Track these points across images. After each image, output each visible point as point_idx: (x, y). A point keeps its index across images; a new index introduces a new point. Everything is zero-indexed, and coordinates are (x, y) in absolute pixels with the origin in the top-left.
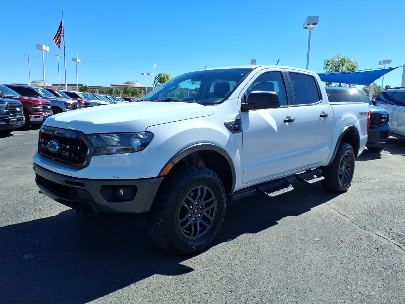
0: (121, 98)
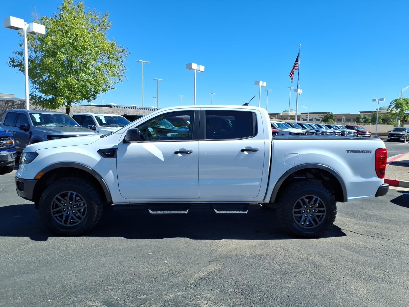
0: (341, 126)
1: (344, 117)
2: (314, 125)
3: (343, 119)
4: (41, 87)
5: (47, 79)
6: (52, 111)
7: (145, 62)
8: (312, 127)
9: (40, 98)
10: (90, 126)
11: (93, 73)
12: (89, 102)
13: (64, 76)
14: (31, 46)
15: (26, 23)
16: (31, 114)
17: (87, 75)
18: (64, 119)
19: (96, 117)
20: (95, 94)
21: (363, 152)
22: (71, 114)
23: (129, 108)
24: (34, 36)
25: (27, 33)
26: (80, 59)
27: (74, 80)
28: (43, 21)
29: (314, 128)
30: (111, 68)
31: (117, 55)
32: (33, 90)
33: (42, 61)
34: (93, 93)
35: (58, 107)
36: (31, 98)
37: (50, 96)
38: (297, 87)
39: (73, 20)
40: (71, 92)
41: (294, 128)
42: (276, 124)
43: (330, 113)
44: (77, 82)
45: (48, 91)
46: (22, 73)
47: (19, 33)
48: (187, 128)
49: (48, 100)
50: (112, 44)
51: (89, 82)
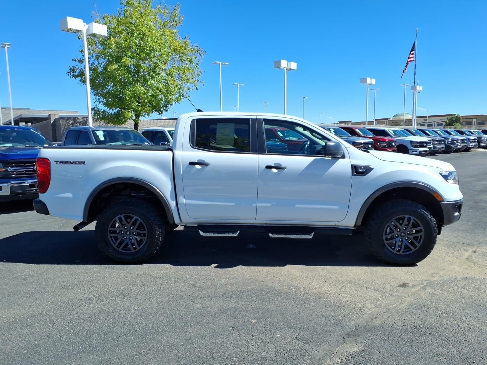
0: (476, 131)
1: (475, 120)
2: (440, 131)
3: (473, 122)
4: (105, 99)
5: (111, 90)
6: (118, 127)
7: (223, 63)
8: (438, 134)
9: (104, 112)
10: (163, 143)
11: (164, 79)
12: (161, 115)
13: (130, 84)
14: (92, 51)
15: (85, 24)
16: (93, 131)
17: (156, 83)
18: (132, 136)
19: (169, 132)
20: (167, 105)
22: (140, 130)
24: (95, 39)
25: (87, 35)
26: (148, 64)
27: (143, 88)
28: (104, 20)
29: (440, 135)
30: (185, 71)
31: (191, 56)
32: (96, 103)
33: (105, 69)
34: (165, 104)
35: (125, 122)
36: (95, 113)
37: (115, 109)
38: (413, 83)
39: (139, 17)
40: (139, 104)
41: (414, 135)
42: (392, 132)
43: (456, 116)
44: (145, 91)
45: (113, 104)
46: (84, 85)
47: (78, 37)
48: (278, 140)
49: (113, 114)
50: (185, 43)
51: (159, 91)
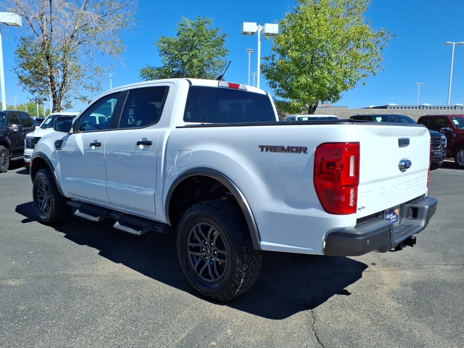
15: (259, 26)
21: (289, 151)
23: (445, 108)
25: (261, 36)
